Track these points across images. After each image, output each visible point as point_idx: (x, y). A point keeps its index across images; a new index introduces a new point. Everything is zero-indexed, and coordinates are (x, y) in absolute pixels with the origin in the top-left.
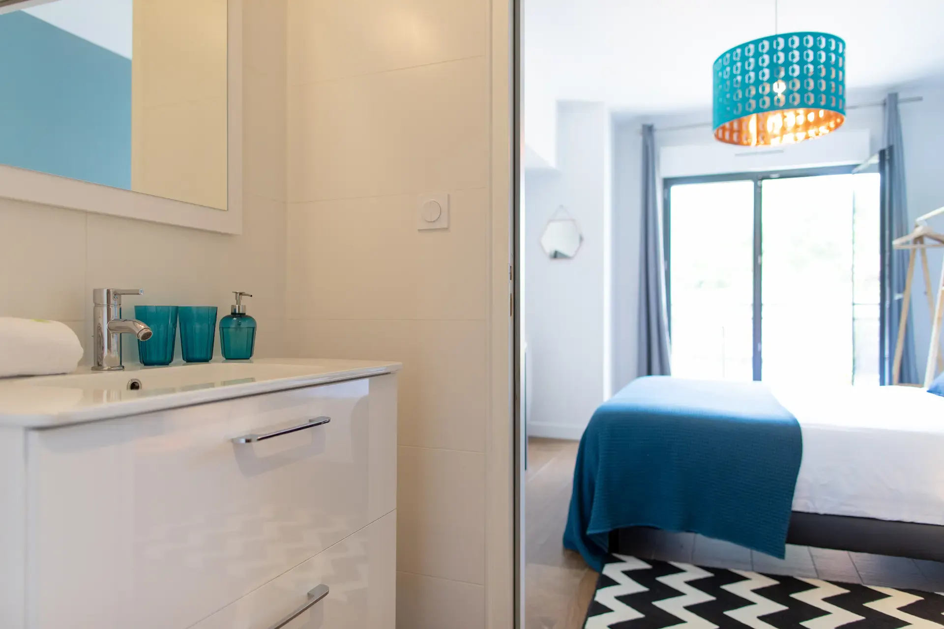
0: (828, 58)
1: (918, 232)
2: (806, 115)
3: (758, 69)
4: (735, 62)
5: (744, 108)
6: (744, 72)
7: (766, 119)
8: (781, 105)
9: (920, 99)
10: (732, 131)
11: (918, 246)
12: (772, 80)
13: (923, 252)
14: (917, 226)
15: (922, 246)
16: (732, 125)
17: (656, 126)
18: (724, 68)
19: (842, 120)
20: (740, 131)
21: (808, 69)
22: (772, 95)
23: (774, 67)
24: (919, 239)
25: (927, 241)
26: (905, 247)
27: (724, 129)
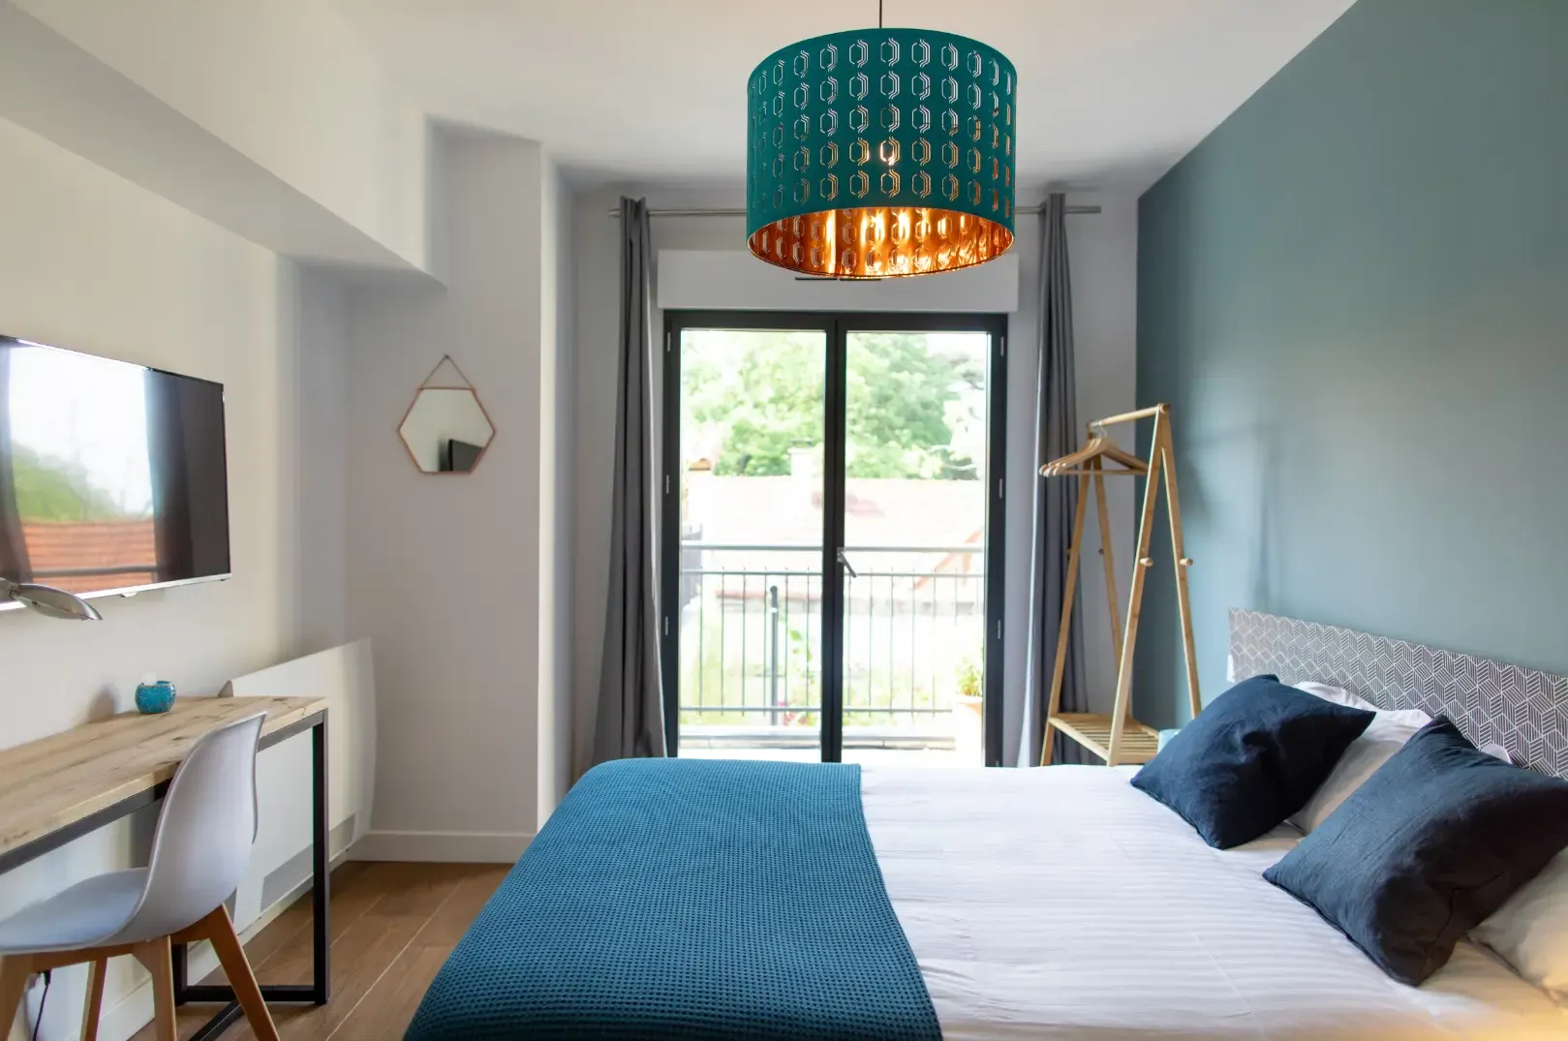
0: (987, 101)
1: (1095, 445)
2: (934, 221)
3: (845, 104)
4: (798, 81)
5: (815, 190)
6: (817, 108)
7: (856, 221)
8: (894, 193)
9: (1097, 210)
10: (788, 239)
11: (1092, 473)
12: (875, 136)
13: (1099, 480)
14: (1091, 436)
15: (1098, 472)
16: (789, 225)
17: (649, 205)
18: (774, 90)
19: (1005, 243)
20: (804, 241)
21: (948, 119)
22: (876, 168)
23: (877, 103)
24: (1094, 462)
25: (1107, 463)
26: (1073, 473)
27: (772, 230)
